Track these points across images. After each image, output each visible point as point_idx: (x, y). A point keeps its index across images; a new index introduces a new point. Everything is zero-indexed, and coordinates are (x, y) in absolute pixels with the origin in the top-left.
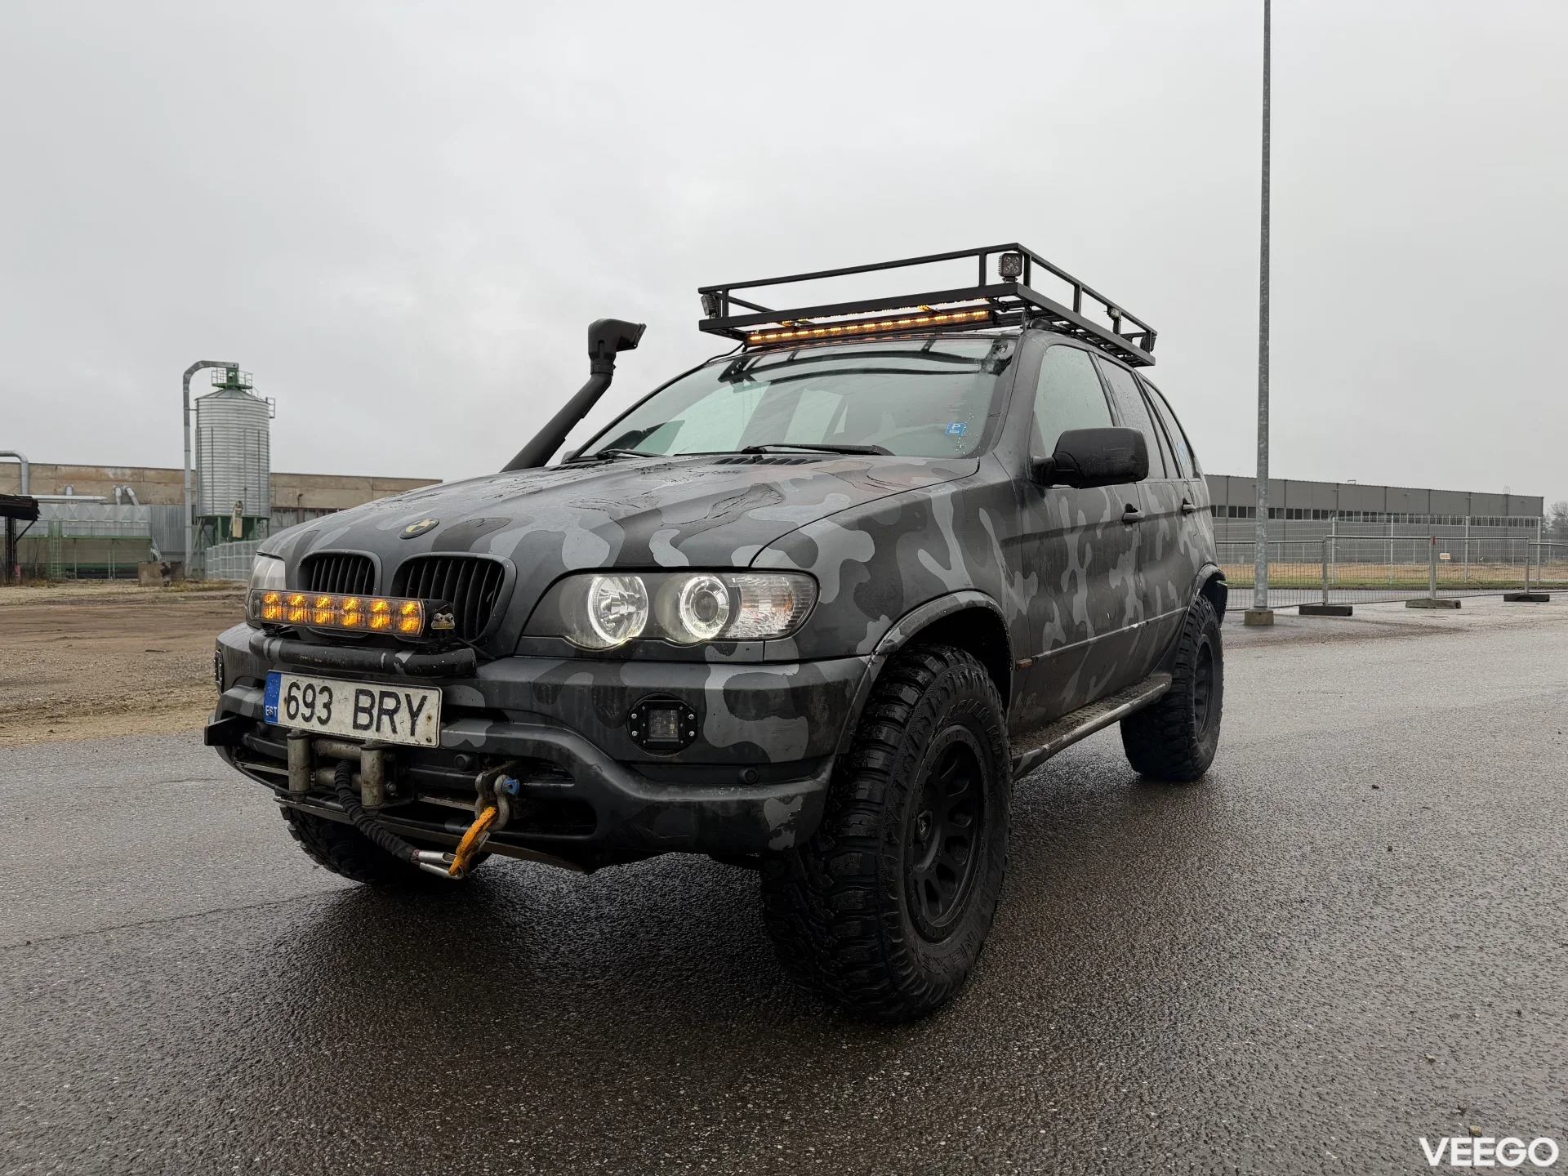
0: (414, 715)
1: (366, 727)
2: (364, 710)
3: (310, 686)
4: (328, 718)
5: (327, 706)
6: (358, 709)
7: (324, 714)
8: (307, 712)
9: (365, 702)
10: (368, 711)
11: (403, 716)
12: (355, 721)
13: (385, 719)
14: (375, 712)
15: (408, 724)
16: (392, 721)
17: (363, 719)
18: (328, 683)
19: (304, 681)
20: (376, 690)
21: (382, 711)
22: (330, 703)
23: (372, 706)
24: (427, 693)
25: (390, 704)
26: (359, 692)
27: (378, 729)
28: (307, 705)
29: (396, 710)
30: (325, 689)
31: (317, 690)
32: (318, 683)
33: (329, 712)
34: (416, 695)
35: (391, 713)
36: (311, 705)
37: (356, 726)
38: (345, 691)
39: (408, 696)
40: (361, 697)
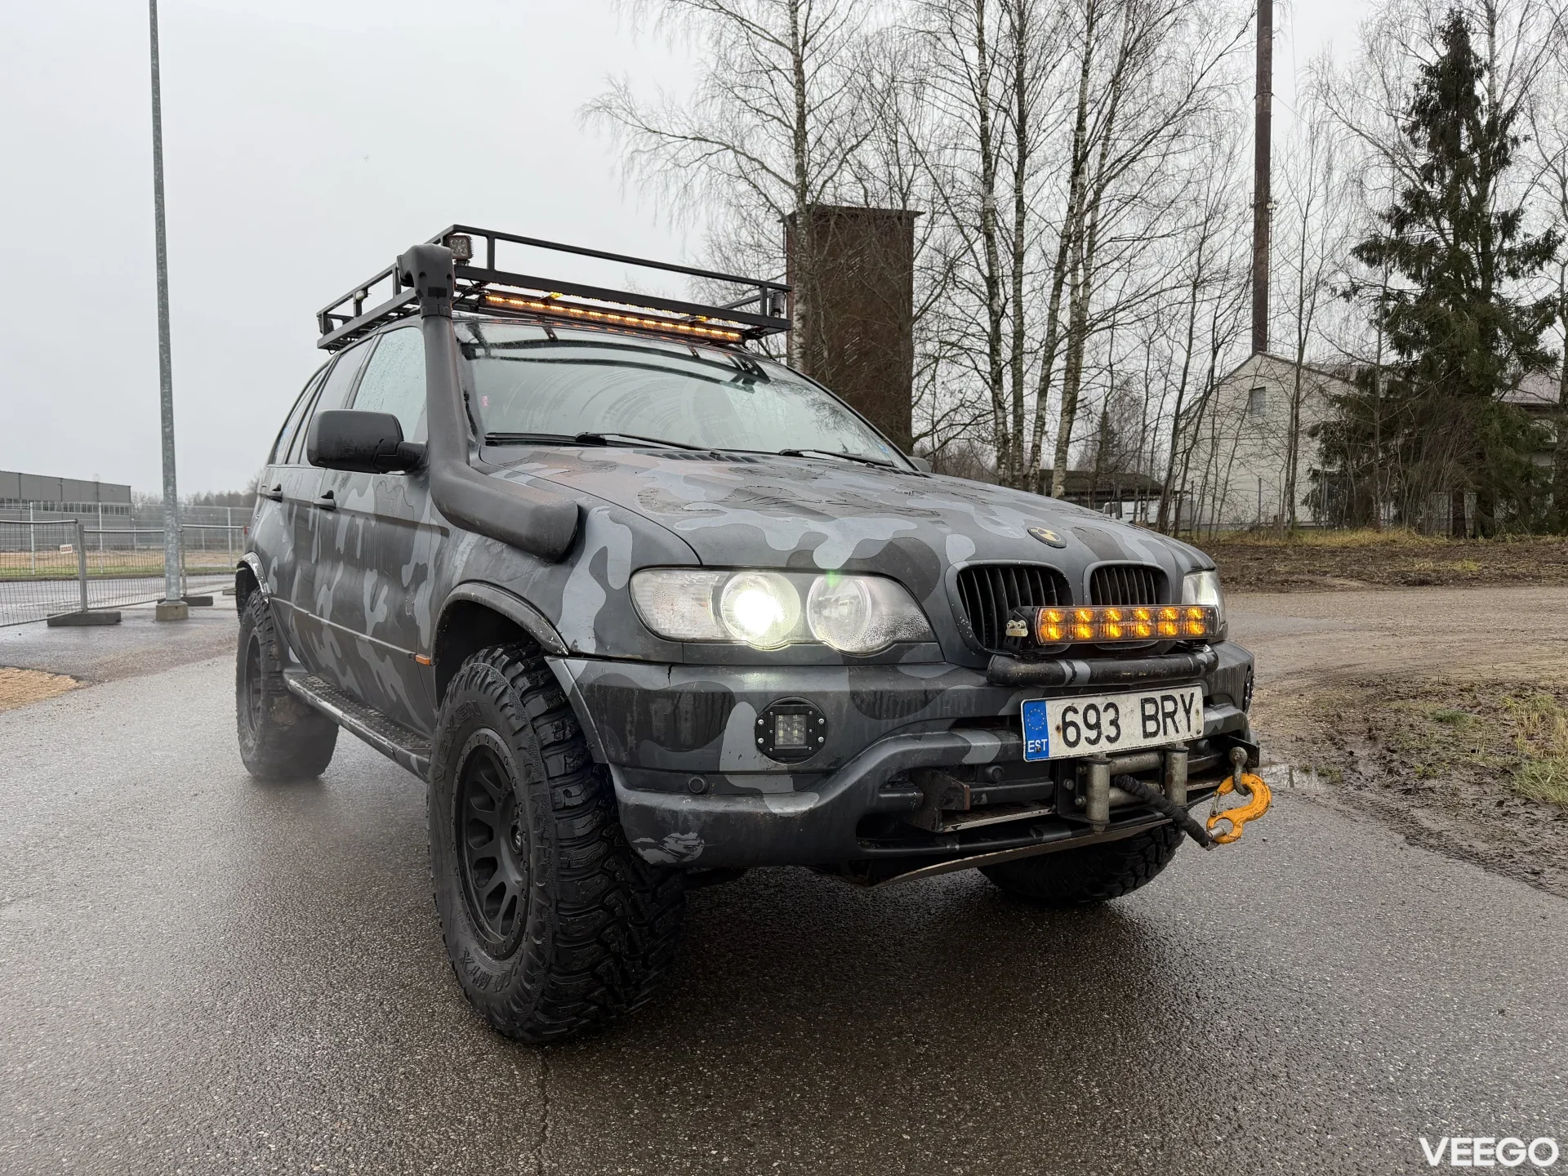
0: (1188, 712)
1: (1155, 734)
2: (1151, 718)
3: (1092, 707)
4: (1118, 734)
5: (1114, 723)
6: (1146, 718)
7: (1113, 732)
8: (1093, 734)
9: (1150, 709)
10: (1154, 718)
11: (1180, 716)
12: (1145, 731)
13: (1169, 720)
14: (1160, 717)
15: (1185, 722)
16: (1174, 722)
17: (1151, 726)
18: (1111, 699)
19: (1081, 703)
20: (1157, 695)
21: (1165, 715)
22: (1117, 718)
23: (1157, 712)
24: (1192, 690)
25: (1169, 706)
26: (1145, 701)
27: (1165, 733)
28: (1090, 727)
29: (1175, 712)
30: (1110, 705)
31: (1101, 709)
32: (1100, 701)
33: (1118, 727)
34: (1186, 692)
35: (1172, 715)
36: (1097, 726)
37: (1146, 735)
38: (1129, 704)
39: (1182, 696)
40: (1147, 706)
